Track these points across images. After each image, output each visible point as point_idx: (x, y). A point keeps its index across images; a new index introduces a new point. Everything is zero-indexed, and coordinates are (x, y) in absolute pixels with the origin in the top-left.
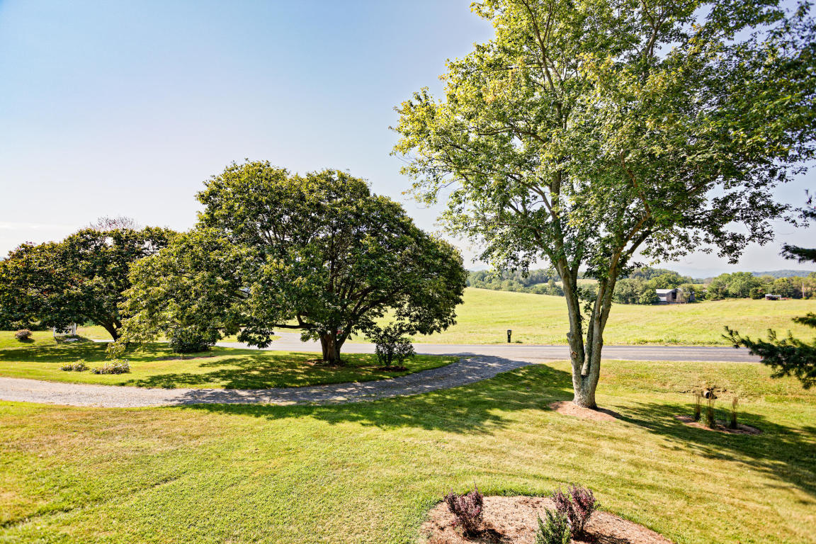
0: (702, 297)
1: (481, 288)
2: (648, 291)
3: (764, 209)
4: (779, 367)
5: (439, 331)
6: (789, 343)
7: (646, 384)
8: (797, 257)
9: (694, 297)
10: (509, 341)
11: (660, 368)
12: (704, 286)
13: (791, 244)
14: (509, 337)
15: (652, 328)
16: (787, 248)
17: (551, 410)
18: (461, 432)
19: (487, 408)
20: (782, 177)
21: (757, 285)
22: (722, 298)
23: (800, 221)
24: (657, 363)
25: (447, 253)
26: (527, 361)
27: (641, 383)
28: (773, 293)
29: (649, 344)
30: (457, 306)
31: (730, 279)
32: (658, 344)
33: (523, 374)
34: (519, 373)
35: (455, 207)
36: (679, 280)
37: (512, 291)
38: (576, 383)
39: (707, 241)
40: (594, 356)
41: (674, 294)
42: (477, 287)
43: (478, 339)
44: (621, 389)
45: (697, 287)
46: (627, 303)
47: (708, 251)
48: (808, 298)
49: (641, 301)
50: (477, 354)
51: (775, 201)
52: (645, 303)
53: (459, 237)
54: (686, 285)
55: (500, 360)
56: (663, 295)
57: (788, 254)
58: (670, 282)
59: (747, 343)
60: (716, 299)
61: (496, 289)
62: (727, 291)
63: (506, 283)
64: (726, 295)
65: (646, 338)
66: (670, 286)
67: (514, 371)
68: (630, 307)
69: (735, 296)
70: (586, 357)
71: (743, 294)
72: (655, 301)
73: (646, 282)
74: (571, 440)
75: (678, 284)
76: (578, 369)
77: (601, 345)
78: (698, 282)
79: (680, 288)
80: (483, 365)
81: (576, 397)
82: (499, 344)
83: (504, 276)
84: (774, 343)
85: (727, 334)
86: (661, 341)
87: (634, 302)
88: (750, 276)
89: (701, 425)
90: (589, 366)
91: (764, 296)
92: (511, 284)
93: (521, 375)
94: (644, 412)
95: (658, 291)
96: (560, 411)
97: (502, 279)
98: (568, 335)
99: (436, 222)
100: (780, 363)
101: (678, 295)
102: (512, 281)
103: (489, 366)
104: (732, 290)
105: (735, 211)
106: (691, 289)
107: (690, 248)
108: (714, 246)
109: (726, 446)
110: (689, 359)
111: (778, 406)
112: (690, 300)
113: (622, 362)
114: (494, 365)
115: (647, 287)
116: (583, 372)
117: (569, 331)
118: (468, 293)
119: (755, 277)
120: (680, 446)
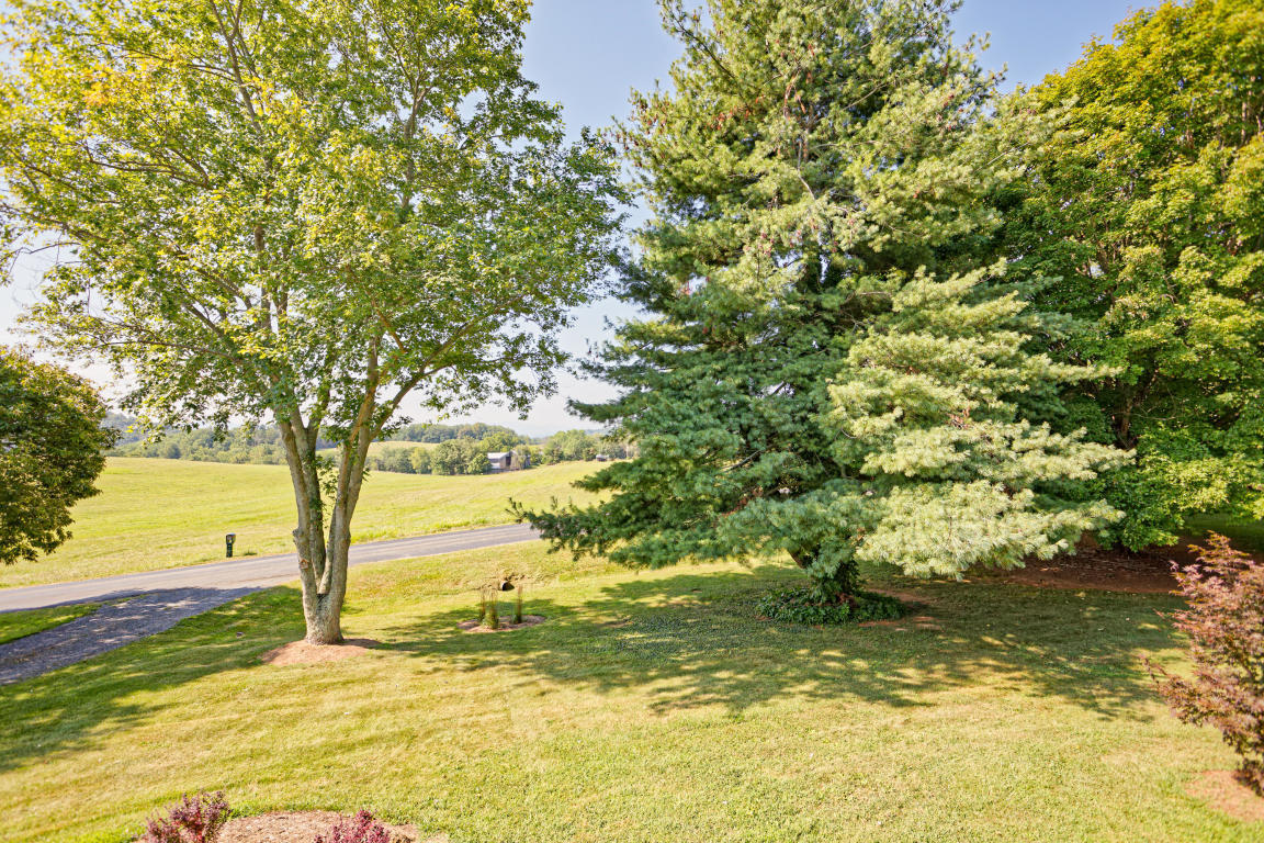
0: (538, 462)
1: (206, 460)
2: (479, 456)
3: (549, 357)
4: (557, 540)
5: (31, 556)
6: (568, 511)
7: (435, 587)
8: (579, 413)
9: (530, 463)
10: (230, 554)
11: (455, 561)
12: (541, 447)
13: (574, 399)
14: (230, 547)
15: (476, 506)
16: (571, 403)
17: (262, 663)
18: (18, 766)
19: (114, 697)
20: (564, 322)
21: (589, 445)
22: (558, 462)
23: (580, 373)
24: (452, 555)
25: (46, 393)
26: (253, 585)
27: (428, 587)
28: (603, 453)
29: (453, 530)
30: (80, 502)
31: (565, 438)
32: (464, 529)
33: (239, 610)
34: (231, 609)
35: (64, 298)
36: (514, 439)
37: (271, 463)
38: (309, 609)
39: (498, 390)
40: (337, 560)
41: (508, 459)
42: (195, 459)
43: (178, 557)
44: (400, 600)
45: (533, 448)
46: (453, 473)
47: (498, 403)
48: (588, 460)
49: (470, 469)
50: (146, 590)
51: (562, 348)
52: (475, 473)
53: (84, 360)
54: (521, 447)
55: (196, 593)
56: (495, 461)
57: (572, 409)
58: (504, 442)
59: (531, 516)
60: (551, 463)
61: (239, 461)
62: (563, 453)
63: (259, 449)
64: (561, 458)
65: (450, 521)
66: (505, 448)
67: (220, 609)
68: (458, 479)
69: (570, 458)
70: (327, 564)
71: (577, 455)
72: (486, 469)
73: (478, 444)
74: (275, 707)
75: (513, 445)
76: (311, 584)
77: (347, 541)
78: (536, 442)
79: (515, 451)
80: (153, 610)
81: (310, 631)
82: (208, 563)
83: (256, 438)
84: (554, 513)
85: (510, 507)
86: (467, 524)
87: (461, 472)
88: (583, 434)
89: (484, 628)
90: (330, 577)
91: (594, 457)
92: (270, 453)
93: (233, 612)
94: (420, 628)
95: (491, 456)
96: (278, 662)
97: (251, 442)
98: (295, 533)
99: (15, 325)
100: (558, 535)
101: (513, 459)
102: (272, 447)
103: (168, 609)
104: (567, 451)
105: (525, 356)
106: (527, 452)
107: (481, 399)
108: (504, 397)
109: (498, 649)
110: (492, 543)
111: (570, 583)
112: (526, 466)
113: (409, 561)
114: (181, 604)
115: (477, 451)
116: (321, 590)
117: (296, 527)
118: (113, 472)
120: (442, 665)
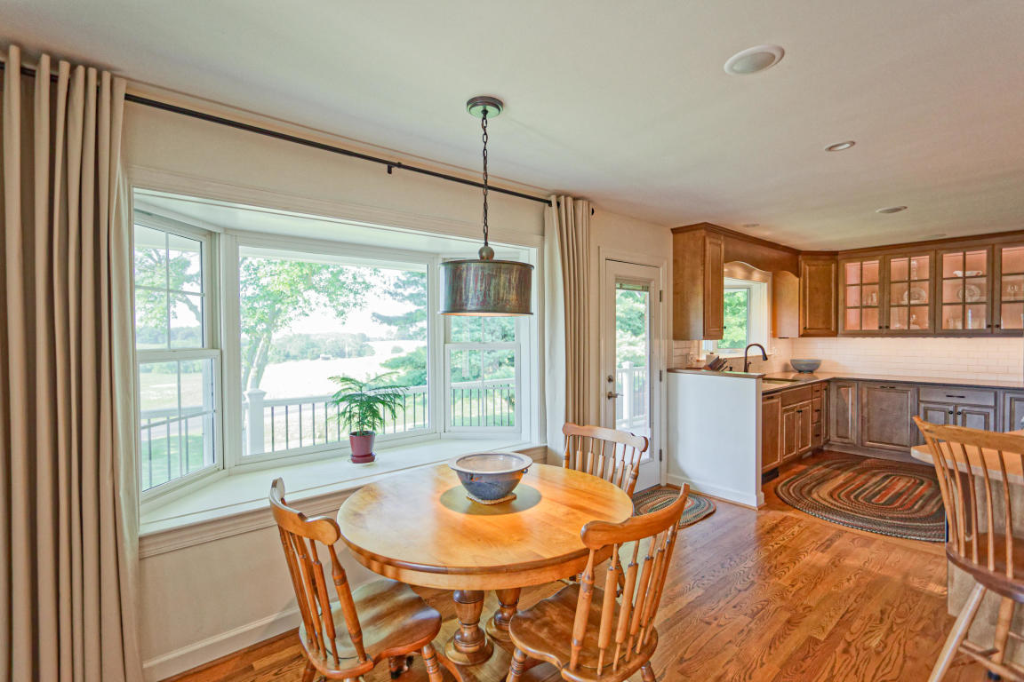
21: (314, 346)
28: (326, 353)
62: (288, 353)
71: (302, 355)
88: (308, 336)
91: (319, 357)
119: (312, 338)
